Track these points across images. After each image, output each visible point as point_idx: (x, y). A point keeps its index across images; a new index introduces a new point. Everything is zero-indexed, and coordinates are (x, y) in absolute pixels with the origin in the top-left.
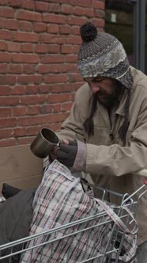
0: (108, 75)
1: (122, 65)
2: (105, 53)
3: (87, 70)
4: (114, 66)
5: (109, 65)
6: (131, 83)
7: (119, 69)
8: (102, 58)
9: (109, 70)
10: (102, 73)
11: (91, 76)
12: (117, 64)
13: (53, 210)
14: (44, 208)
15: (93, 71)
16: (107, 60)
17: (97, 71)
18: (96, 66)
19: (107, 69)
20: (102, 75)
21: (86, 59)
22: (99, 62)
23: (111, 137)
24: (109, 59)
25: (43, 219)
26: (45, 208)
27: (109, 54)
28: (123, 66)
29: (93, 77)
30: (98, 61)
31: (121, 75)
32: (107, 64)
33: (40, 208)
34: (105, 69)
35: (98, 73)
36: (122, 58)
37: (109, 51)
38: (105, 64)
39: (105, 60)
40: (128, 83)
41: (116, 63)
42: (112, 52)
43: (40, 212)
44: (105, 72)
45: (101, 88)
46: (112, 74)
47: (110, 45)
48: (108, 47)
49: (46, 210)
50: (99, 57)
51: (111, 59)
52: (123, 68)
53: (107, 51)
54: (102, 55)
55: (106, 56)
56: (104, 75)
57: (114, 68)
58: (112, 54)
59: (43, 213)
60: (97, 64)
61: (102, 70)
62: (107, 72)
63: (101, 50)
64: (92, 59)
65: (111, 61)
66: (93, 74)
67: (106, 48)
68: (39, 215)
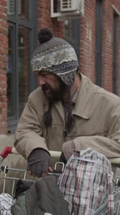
0: (50, 71)
1: (66, 64)
2: (51, 52)
3: (35, 64)
4: (57, 64)
5: (52, 62)
6: (72, 81)
7: (62, 68)
8: (47, 55)
9: (52, 67)
10: (46, 68)
11: (37, 70)
12: (60, 63)
13: (86, 198)
14: (77, 198)
15: (38, 66)
16: (51, 57)
17: (42, 65)
18: (41, 61)
19: (50, 65)
20: (45, 70)
21: (36, 55)
22: (44, 59)
23: (64, 134)
24: (53, 57)
25: (80, 209)
26: (79, 198)
27: (55, 53)
28: (67, 66)
29: (38, 71)
30: (43, 57)
31: (63, 72)
32: (51, 61)
33: (73, 199)
34: (48, 64)
35: (42, 67)
36: (67, 59)
37: (55, 51)
38: (49, 61)
39: (50, 57)
40: (69, 80)
41: (60, 61)
42: (58, 52)
43: (74, 202)
44: (48, 67)
45: (46, 83)
46: (55, 70)
47: (57, 46)
48: (55, 48)
49: (80, 200)
50: (45, 55)
51: (55, 57)
52: (66, 67)
53: (53, 50)
54: (48, 53)
55: (51, 54)
56: (47, 70)
57: (57, 66)
58: (57, 53)
59: (78, 203)
60: (42, 60)
61: (46, 66)
62: (50, 68)
63: (48, 49)
64: (40, 55)
65: (55, 59)
66: (38, 68)
67: (53, 48)
68: (74, 205)
